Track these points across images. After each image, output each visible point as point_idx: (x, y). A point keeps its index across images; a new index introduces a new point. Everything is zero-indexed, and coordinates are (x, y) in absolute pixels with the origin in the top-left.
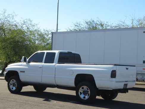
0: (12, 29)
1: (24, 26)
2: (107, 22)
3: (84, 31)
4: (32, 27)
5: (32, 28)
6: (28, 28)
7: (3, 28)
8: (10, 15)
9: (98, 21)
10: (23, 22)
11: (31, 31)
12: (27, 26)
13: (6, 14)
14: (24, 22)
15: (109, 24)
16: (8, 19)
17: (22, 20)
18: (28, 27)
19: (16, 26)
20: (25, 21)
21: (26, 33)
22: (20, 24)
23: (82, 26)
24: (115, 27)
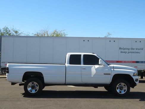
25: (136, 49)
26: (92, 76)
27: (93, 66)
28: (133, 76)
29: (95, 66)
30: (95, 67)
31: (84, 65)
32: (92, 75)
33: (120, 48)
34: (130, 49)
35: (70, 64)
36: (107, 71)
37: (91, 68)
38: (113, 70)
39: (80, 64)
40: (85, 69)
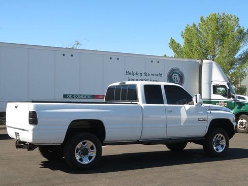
25: (153, 75)
26: (182, 124)
27: (182, 107)
28: (234, 121)
29: (185, 105)
30: (184, 107)
31: (168, 104)
33: (127, 73)
34: (143, 74)
35: (147, 103)
38: (209, 112)
39: (163, 104)
40: (171, 111)
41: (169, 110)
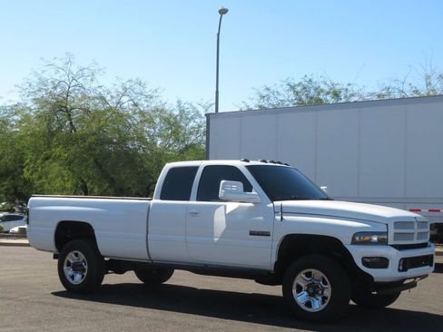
0: (92, 108)
1: (125, 99)
2: (349, 85)
3: (287, 110)
4: (146, 101)
5: (146, 104)
6: (136, 105)
7: (65, 107)
8: (86, 71)
9: (326, 84)
10: (121, 90)
11: (142, 113)
12: (132, 100)
13: (74, 70)
14: (125, 89)
15: (356, 89)
16: (81, 81)
17: (119, 83)
18: (136, 101)
19: (102, 98)
20: (128, 87)
21: (130, 117)
22: (114, 95)
23: (281, 98)
24: (379, 96)
26: (216, 239)
27: (219, 206)
28: (354, 242)
29: (227, 204)
30: (225, 207)
31: (197, 200)
32: (215, 235)
35: (161, 198)
36: (259, 221)
37: (213, 214)
38: (278, 218)
41: (194, 211)
